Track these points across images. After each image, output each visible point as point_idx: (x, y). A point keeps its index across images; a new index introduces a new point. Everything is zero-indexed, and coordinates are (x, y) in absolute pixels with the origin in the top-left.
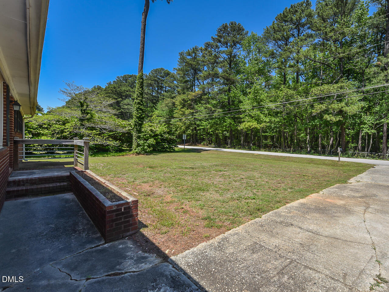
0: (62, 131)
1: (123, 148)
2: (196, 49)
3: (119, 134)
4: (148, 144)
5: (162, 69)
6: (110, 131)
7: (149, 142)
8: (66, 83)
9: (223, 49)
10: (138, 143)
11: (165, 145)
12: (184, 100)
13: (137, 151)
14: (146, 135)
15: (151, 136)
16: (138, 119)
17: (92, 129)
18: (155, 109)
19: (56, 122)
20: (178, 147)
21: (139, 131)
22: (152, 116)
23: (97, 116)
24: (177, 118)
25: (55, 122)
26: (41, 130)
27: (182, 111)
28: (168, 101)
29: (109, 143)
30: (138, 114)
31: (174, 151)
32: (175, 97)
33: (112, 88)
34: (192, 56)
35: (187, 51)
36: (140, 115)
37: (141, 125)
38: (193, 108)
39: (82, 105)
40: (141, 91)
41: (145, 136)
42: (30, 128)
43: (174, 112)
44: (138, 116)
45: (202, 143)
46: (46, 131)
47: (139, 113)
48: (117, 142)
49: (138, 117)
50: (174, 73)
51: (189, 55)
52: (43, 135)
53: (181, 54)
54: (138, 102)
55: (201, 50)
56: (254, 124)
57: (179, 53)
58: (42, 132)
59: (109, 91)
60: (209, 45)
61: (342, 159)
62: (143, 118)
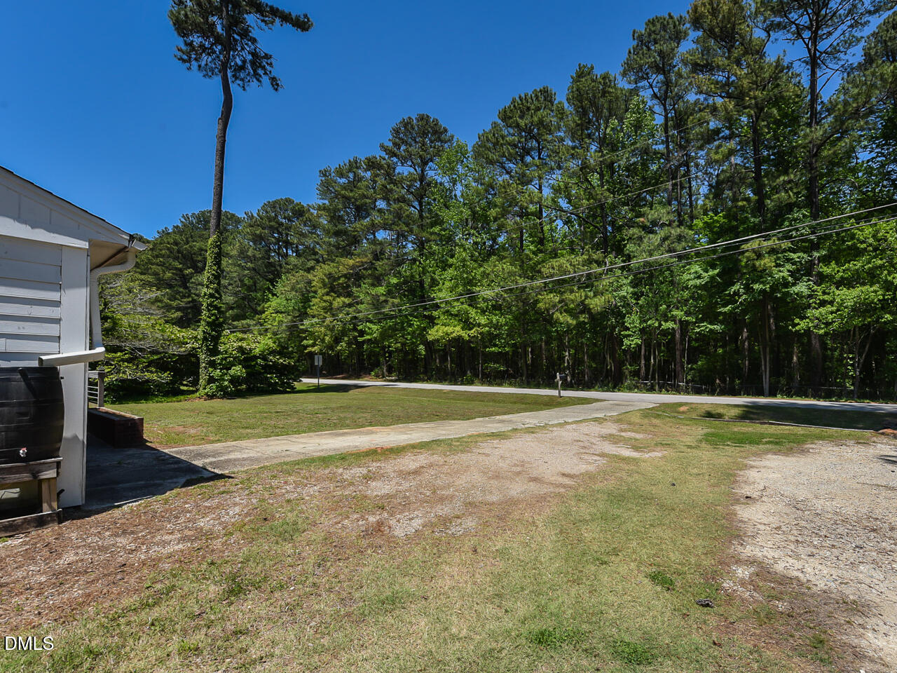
1: (182, 388)
2: (356, 163)
3: (171, 358)
4: (231, 376)
5: (289, 201)
6: (153, 353)
7: (232, 372)
10: (211, 375)
11: (271, 378)
12: (330, 276)
13: (208, 392)
14: (226, 358)
15: (237, 361)
16: (211, 326)
18: (270, 296)
20: (301, 381)
21: (214, 352)
22: (264, 312)
23: (125, 321)
24: (314, 316)
27: (325, 301)
28: (298, 277)
29: (147, 375)
30: (210, 318)
31: (294, 391)
32: (313, 268)
33: (168, 243)
34: (347, 177)
35: (338, 167)
36: (213, 320)
37: (216, 339)
40: (217, 272)
41: (226, 361)
43: (311, 304)
44: (210, 320)
45: (373, 373)
47: (213, 315)
48: (166, 374)
49: (210, 322)
51: (342, 176)
53: (324, 173)
54: (210, 294)
56: (457, 330)
57: (320, 171)
59: (161, 250)
61: (564, 393)
62: (220, 325)
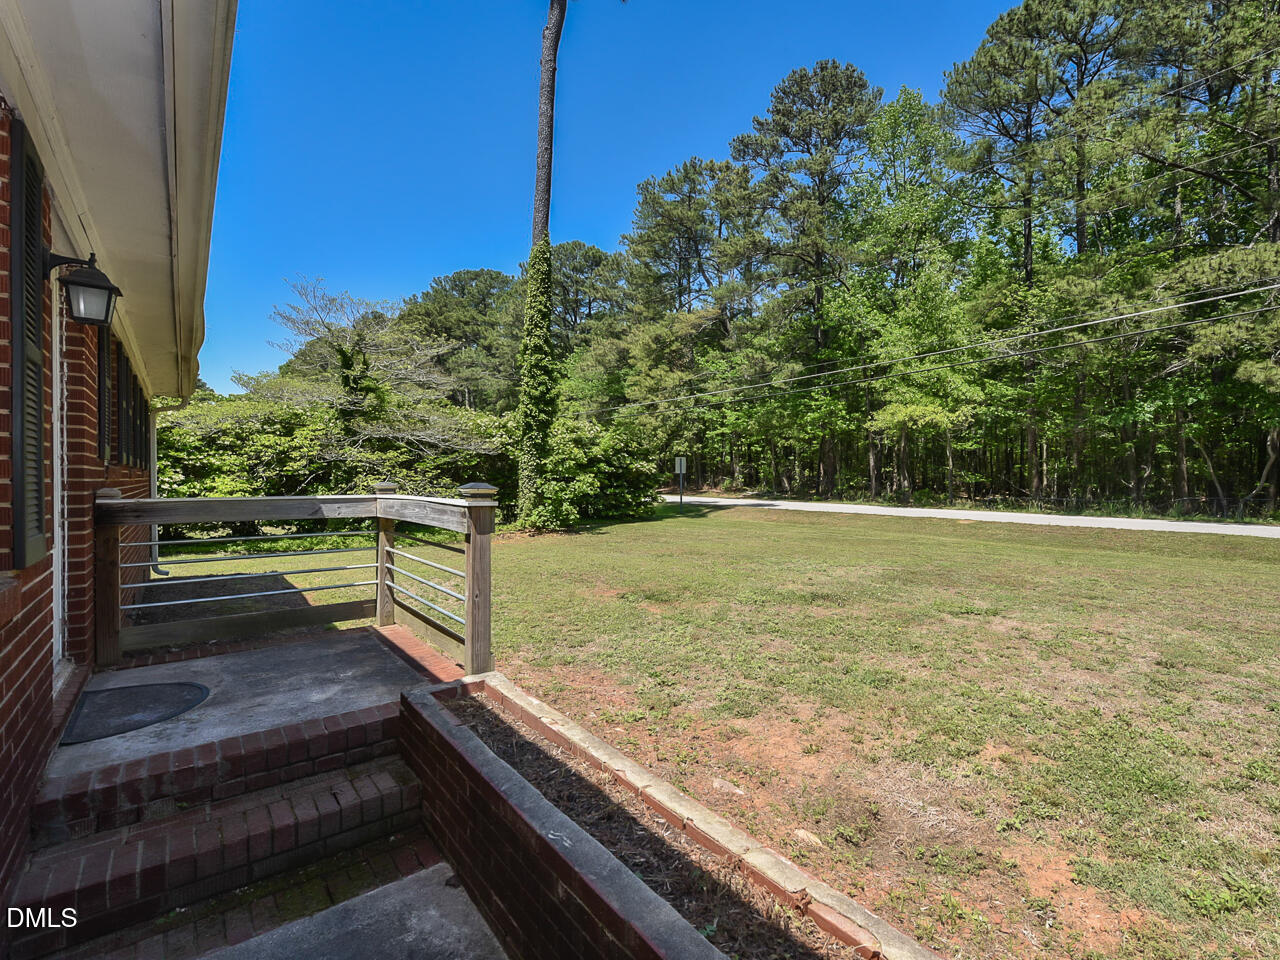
0: (283, 458)
2: (694, 167)
3: (470, 461)
4: (573, 493)
5: (578, 246)
6: (444, 452)
7: (575, 485)
8: (294, 286)
9: (794, 157)
10: (539, 491)
11: (621, 495)
12: (657, 339)
13: (534, 521)
14: (564, 460)
15: (581, 466)
16: (536, 404)
17: (385, 445)
19: (263, 424)
21: (543, 450)
24: (635, 401)
25: (258, 426)
26: (214, 456)
27: (653, 377)
28: (604, 346)
30: (536, 389)
31: (650, 516)
32: (624, 332)
33: (420, 315)
34: (680, 192)
35: (666, 177)
36: (542, 392)
37: (544, 426)
38: (692, 366)
39: (347, 363)
40: (545, 307)
41: (563, 465)
42: (177, 450)
43: (627, 383)
44: (537, 393)
45: (722, 487)
46: (230, 459)
47: (540, 384)
49: (536, 397)
50: (621, 255)
51: (672, 189)
52: (219, 471)
53: (645, 188)
54: (535, 346)
55: (712, 170)
56: (929, 412)
57: (639, 186)
58: (218, 463)
60: (746, 146)
